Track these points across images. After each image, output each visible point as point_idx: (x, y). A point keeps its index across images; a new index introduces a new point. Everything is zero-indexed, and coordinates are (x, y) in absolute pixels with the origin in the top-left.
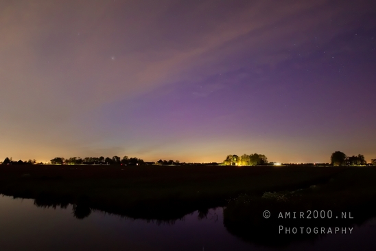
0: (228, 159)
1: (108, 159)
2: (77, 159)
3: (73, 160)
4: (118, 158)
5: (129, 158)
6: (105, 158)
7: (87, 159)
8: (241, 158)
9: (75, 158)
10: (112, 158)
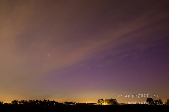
0: (99, 102)
1: (40, 101)
2: (25, 101)
3: (23, 102)
4: (45, 101)
5: (51, 101)
6: (39, 101)
7: (30, 101)
8: (105, 101)
9: (24, 101)
10: (42, 101)
